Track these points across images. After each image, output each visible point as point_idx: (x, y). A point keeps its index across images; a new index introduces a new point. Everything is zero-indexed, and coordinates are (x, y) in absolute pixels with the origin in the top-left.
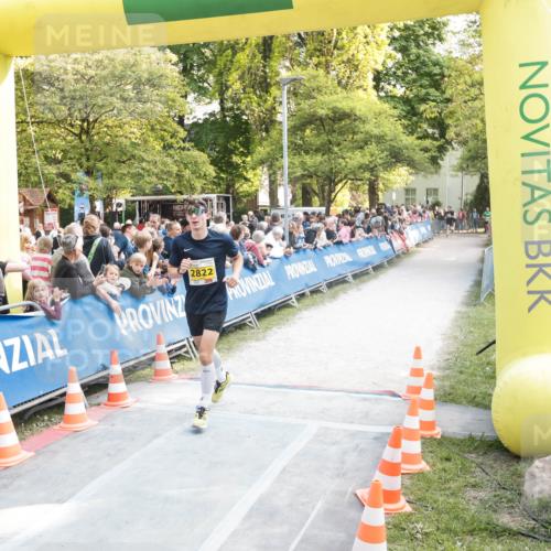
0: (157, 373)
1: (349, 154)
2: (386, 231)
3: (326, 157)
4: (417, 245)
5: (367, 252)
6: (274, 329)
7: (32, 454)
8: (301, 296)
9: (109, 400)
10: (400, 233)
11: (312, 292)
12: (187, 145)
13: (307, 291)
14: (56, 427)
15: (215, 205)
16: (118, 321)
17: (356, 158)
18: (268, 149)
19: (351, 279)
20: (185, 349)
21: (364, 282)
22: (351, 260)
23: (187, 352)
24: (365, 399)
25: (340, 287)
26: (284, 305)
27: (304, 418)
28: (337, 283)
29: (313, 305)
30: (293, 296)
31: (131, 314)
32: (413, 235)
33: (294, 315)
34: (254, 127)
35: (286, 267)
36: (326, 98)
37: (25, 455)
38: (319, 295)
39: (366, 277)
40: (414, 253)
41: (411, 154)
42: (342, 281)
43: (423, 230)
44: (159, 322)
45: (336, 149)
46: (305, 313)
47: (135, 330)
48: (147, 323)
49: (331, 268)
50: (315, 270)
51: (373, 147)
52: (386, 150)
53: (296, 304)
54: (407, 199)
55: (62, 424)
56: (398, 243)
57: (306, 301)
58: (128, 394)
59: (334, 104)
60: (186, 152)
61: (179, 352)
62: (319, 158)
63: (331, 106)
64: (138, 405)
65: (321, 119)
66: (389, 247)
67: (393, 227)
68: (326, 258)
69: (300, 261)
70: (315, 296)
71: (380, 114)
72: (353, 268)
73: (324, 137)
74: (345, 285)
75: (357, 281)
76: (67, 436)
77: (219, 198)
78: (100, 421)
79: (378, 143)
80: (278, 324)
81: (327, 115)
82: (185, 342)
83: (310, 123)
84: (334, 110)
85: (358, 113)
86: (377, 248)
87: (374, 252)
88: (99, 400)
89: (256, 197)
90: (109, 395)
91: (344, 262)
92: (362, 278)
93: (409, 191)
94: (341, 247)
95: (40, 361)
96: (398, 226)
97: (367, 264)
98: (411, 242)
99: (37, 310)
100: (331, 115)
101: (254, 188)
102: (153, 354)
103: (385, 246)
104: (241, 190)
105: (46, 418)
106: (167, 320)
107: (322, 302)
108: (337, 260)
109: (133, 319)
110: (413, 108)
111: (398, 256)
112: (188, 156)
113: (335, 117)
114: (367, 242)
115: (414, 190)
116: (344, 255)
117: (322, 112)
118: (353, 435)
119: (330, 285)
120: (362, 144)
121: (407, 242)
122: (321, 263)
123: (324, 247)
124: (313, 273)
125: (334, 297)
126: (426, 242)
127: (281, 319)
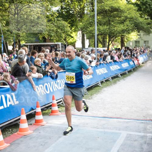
0: (52, 112)
1: (118, 25)
2: (131, 57)
3: (108, 26)
4: (143, 63)
5: (125, 65)
6: (95, 95)
7: (9, 145)
8: (102, 82)
9: (35, 122)
10: (137, 58)
11: (106, 81)
12: (59, 19)
13: (104, 80)
14: (16, 134)
15: (60, 47)
16: (36, 90)
17: (121, 27)
18: (84, 23)
19: (120, 76)
20: (62, 102)
21: (125, 77)
22: (120, 68)
23: (62, 104)
24: (142, 123)
25: (116, 79)
26: (96, 86)
27: (119, 130)
28: (115, 77)
29: (108, 86)
30: (99, 82)
31: (41, 87)
32: (141, 59)
33: (101, 89)
34: (76, 15)
35: (96, 70)
36: (108, 3)
37: (6, 145)
38: (109, 82)
39: (125, 75)
40: (142, 66)
41: (143, 25)
42: (117, 77)
43: (144, 57)
44: (52, 91)
45: (112, 23)
46: (105, 89)
47: (43, 94)
48: (47, 91)
49: (113, 71)
50: (107, 72)
51: (127, 23)
52: (133, 24)
53: (101, 85)
54: (136, 45)
55: (18, 132)
56: (136, 62)
57: (104, 84)
58: (43, 120)
59: (112, 5)
60: (59, 22)
61: (59, 104)
62: (105, 27)
63: (110, 6)
64: (48, 125)
65: (106, 11)
66: (133, 63)
67: (134, 55)
68: (111, 67)
69: (101, 68)
70: (107, 82)
71: (130, 9)
72: (121, 72)
73: (107, 19)
74: (118, 78)
75: (123, 76)
76: (22, 137)
77: (62, 44)
78: (33, 131)
79: (130, 21)
80: (95, 93)
81: (109, 10)
82: (62, 99)
83: (101, 13)
84: (112, 7)
85: (121, 9)
86: (129, 64)
87: (128, 65)
88: (31, 123)
89: (75, 44)
90: (36, 120)
91: (117, 69)
92: (124, 76)
93: (137, 42)
94: (116, 63)
95: (8, 106)
96: (135, 55)
97: (126, 70)
98: (140, 62)
99: (6, 85)
100: (110, 9)
101: (74, 41)
102: (51, 104)
103: (131, 63)
104: (69, 41)
105: (10, 130)
106: (55, 90)
107: (111, 85)
108: (115, 68)
109: (42, 89)
110: (140, 8)
111: (136, 67)
112: (60, 23)
113: (111, 10)
114: (125, 61)
115: (139, 41)
116: (117, 66)
117: (107, 8)
118: (142, 137)
119: (113, 78)
120: (123, 21)
121: (139, 62)
122: (109, 69)
123: (110, 62)
124: (106, 73)
125: (115, 83)
126: (146, 62)
127: (96, 91)
